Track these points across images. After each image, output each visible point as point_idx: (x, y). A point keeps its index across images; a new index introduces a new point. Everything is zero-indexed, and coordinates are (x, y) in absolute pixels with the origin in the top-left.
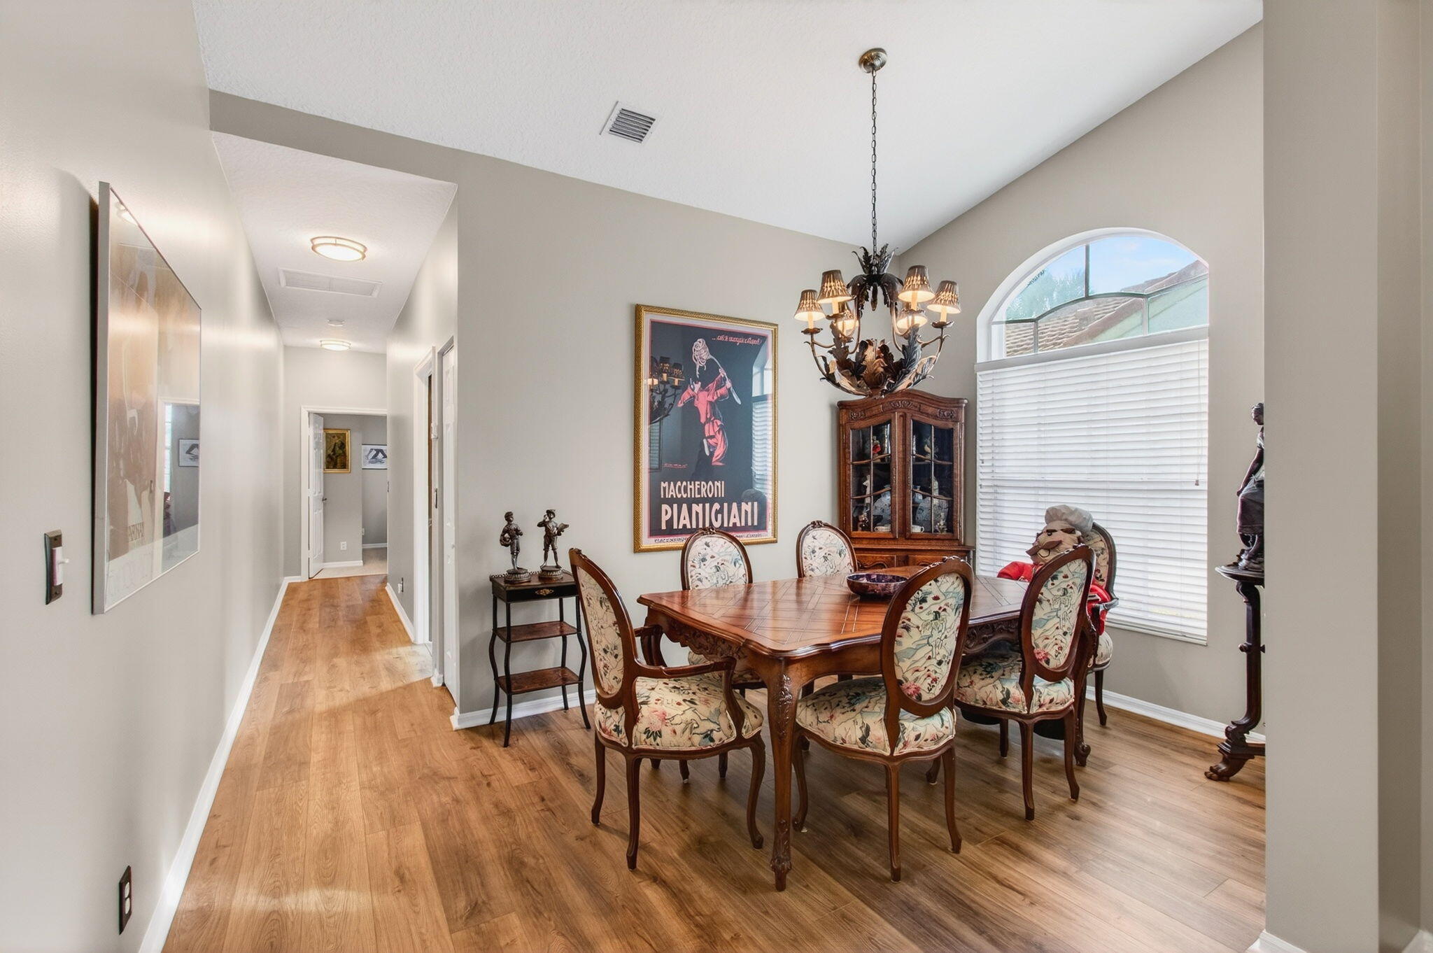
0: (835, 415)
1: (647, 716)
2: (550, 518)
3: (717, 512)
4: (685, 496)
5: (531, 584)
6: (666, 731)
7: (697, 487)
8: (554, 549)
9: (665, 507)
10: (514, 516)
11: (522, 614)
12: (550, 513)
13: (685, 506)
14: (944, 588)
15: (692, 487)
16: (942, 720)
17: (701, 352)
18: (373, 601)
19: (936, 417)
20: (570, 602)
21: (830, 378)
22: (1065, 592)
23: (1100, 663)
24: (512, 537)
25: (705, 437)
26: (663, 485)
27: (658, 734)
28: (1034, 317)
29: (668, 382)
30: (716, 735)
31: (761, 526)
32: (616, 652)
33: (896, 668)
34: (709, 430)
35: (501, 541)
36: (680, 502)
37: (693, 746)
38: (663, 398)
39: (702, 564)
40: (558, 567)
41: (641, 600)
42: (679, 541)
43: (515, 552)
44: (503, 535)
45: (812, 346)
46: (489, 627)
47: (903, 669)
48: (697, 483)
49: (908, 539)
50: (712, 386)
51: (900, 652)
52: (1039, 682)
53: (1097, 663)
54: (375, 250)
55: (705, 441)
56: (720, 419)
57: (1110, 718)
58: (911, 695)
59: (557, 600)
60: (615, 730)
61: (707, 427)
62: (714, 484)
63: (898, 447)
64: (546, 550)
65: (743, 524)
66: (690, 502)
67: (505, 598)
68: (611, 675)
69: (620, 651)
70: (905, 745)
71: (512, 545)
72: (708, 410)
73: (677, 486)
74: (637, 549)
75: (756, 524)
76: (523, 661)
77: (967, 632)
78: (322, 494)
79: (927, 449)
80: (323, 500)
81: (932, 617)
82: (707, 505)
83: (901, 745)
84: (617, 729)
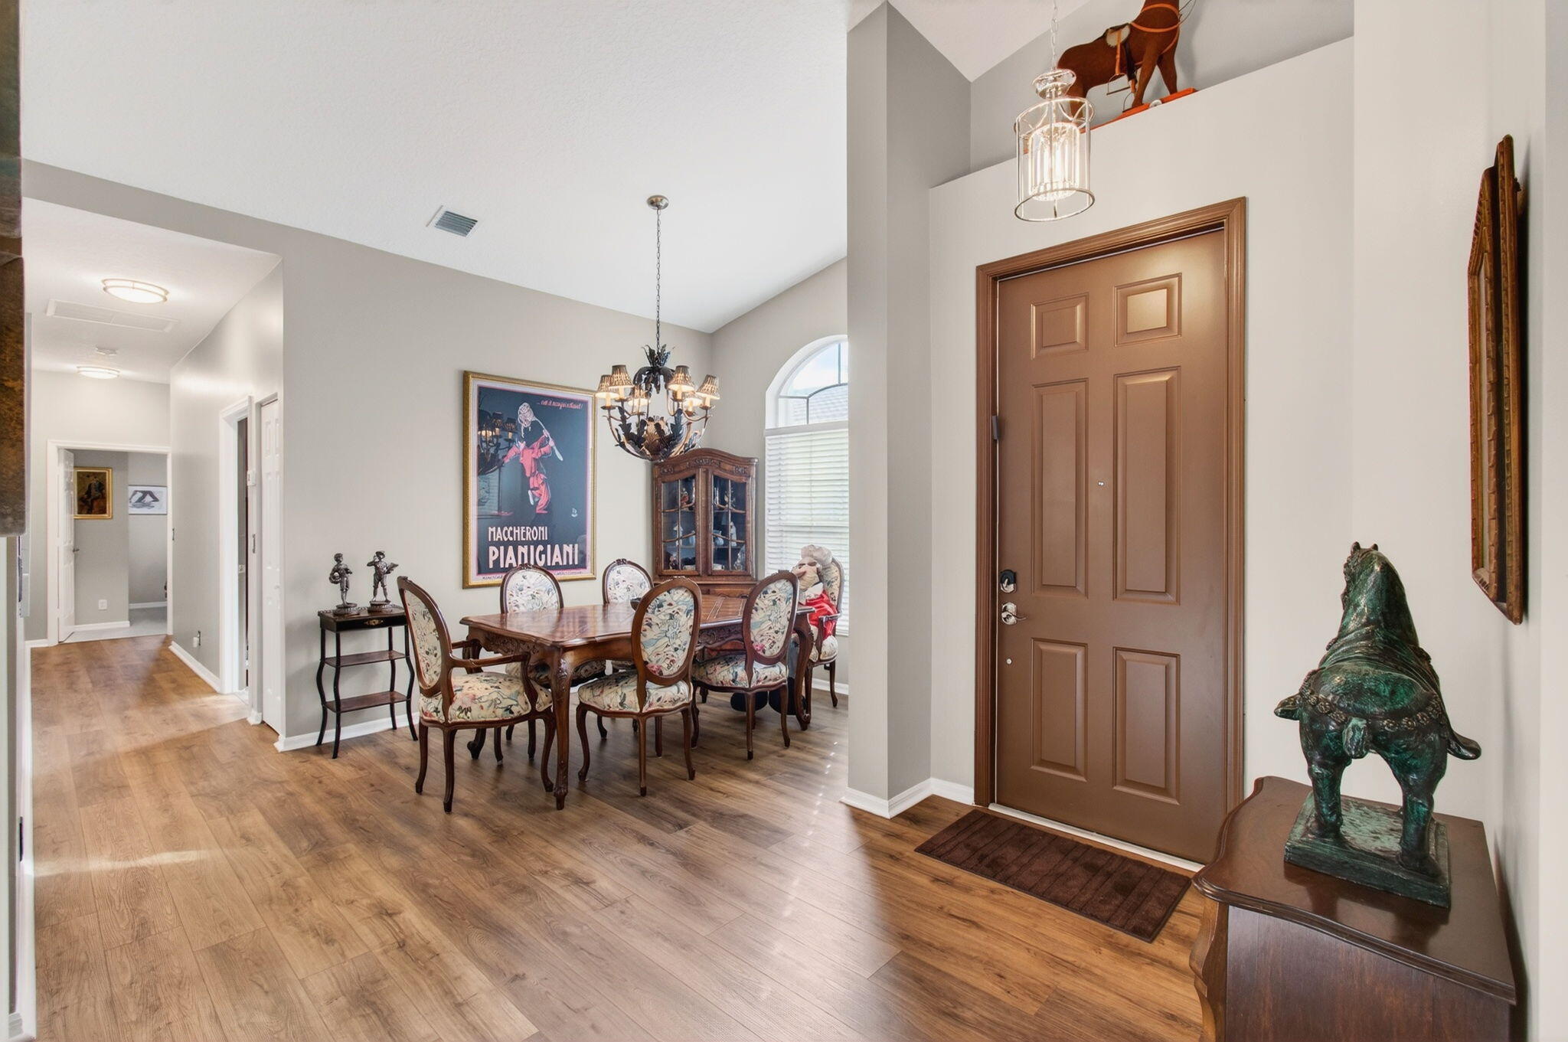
0: (649, 470)
1: (460, 699)
2: (380, 559)
3: (541, 553)
4: (511, 539)
5: (361, 615)
6: (475, 708)
7: (523, 531)
8: (383, 586)
9: (492, 549)
10: (343, 556)
11: (353, 644)
12: (379, 554)
13: (511, 548)
14: (676, 598)
15: (518, 531)
16: (678, 689)
17: (526, 415)
18: (157, 660)
19: (731, 472)
20: (399, 631)
21: (622, 445)
22: (774, 603)
23: (824, 659)
24: (341, 576)
25: (529, 489)
26: (490, 529)
27: (469, 710)
28: (807, 396)
29: (500, 437)
30: (514, 709)
31: (582, 565)
32: (435, 652)
33: (642, 652)
34: (534, 482)
35: (330, 579)
36: (506, 544)
37: (496, 717)
38: (497, 450)
39: (520, 593)
40: (387, 601)
41: (464, 621)
42: (497, 579)
43: (345, 589)
44: (332, 574)
45: (609, 419)
46: (317, 658)
47: (648, 653)
48: (523, 528)
49: (709, 575)
50: (536, 444)
51: (646, 642)
52: (757, 666)
53: (821, 658)
54: (179, 294)
55: (529, 492)
56: (543, 473)
57: (840, 701)
58: (655, 672)
59: (386, 630)
60: (435, 711)
61: (531, 479)
62: (538, 529)
63: (702, 498)
64: (376, 587)
65: (565, 563)
66: (516, 545)
67: (335, 629)
68: (431, 672)
69: (439, 652)
70: (650, 706)
71: (341, 582)
72: (533, 466)
73: (504, 531)
74: (466, 585)
75: (576, 563)
76: (350, 688)
77: (697, 632)
78: (72, 543)
79: (726, 499)
80: (74, 551)
81: (668, 617)
82: (532, 547)
83: (647, 705)
84: (436, 711)
